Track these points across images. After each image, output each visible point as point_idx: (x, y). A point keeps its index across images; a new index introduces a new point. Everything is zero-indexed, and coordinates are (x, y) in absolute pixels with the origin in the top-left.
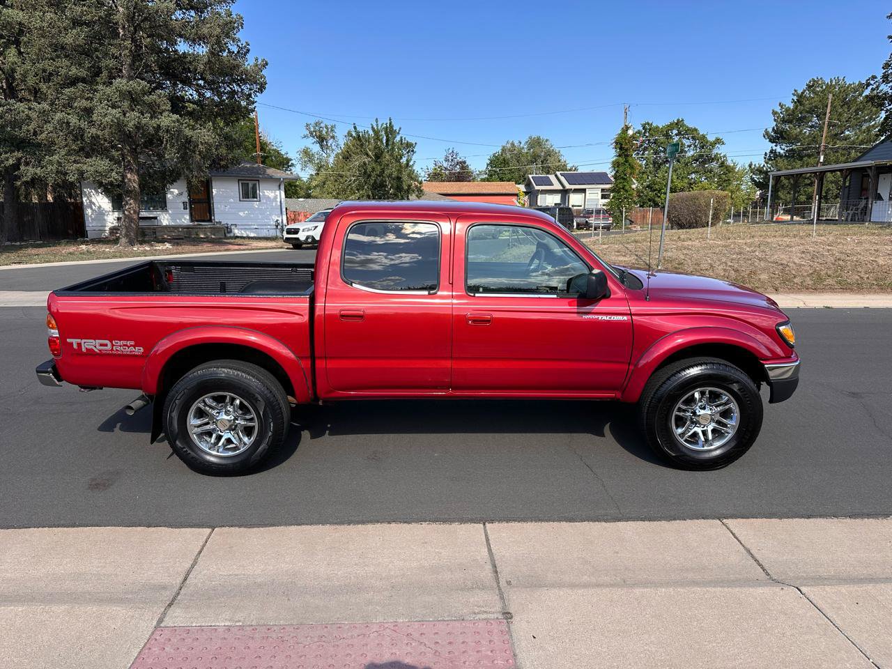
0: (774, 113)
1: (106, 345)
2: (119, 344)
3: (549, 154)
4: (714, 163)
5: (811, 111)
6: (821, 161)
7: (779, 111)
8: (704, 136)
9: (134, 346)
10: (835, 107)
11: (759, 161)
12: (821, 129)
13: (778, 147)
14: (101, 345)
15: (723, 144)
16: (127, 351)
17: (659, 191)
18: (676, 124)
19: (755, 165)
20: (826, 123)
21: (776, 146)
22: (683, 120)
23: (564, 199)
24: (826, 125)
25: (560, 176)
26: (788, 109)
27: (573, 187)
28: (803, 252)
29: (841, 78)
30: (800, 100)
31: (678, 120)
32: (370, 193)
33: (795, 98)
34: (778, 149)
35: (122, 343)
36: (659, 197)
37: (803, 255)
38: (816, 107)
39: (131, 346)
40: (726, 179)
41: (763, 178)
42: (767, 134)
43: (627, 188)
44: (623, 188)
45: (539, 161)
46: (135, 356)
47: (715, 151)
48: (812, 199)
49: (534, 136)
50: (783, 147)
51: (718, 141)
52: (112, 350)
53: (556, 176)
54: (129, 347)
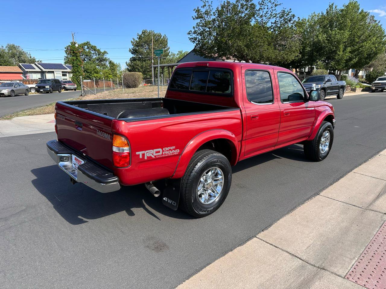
0: (132, 42)
1: (159, 152)
2: (166, 150)
3: (21, 53)
5: (146, 43)
6: (153, 62)
8: (99, 50)
9: (174, 149)
10: (154, 42)
11: (129, 61)
14: (157, 152)
15: (107, 54)
16: (170, 153)
17: (91, 73)
18: (87, 44)
20: (152, 47)
21: (134, 55)
22: (89, 42)
23: (42, 76)
25: (38, 65)
26: (136, 41)
27: (47, 70)
29: (153, 31)
30: (140, 38)
31: (87, 42)
33: (138, 37)
35: (167, 149)
36: (91, 75)
38: (147, 41)
39: (173, 149)
42: (130, 50)
43: (79, 71)
44: (77, 71)
45: (16, 57)
46: (175, 155)
47: (105, 57)
48: (152, 77)
49: (11, 44)
51: (105, 52)
52: (162, 154)
53: (35, 64)
54: (172, 150)
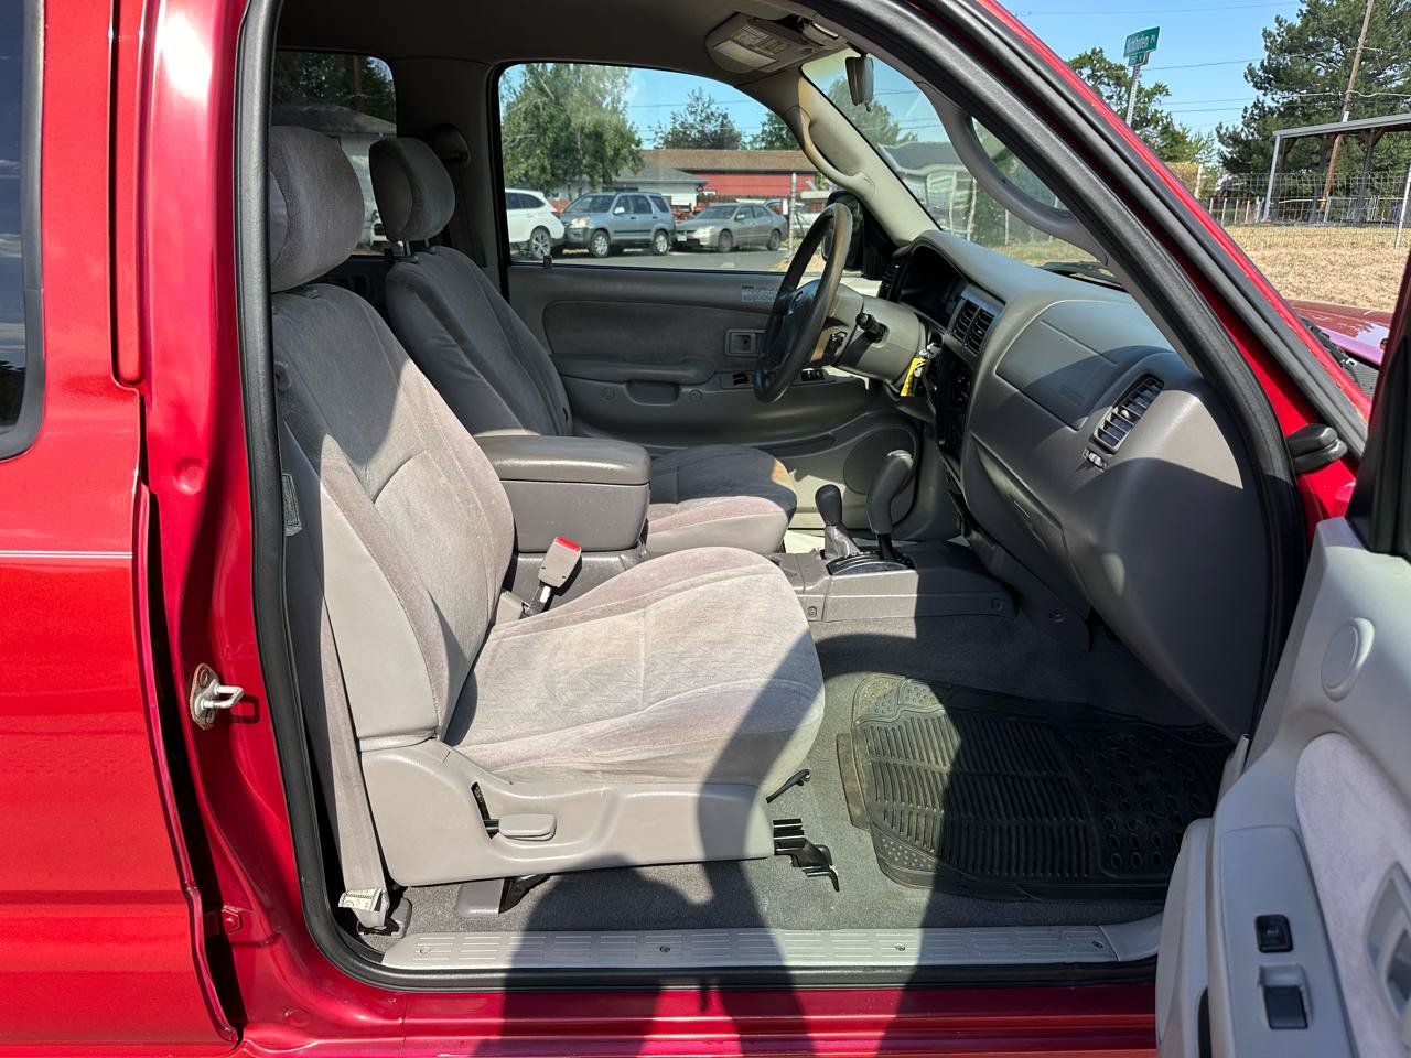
4: (1150, 129)
5: (1332, 32)
7: (1276, 32)
10: (1376, 23)
11: (1234, 122)
12: (1348, 64)
13: (1269, 96)
15: (1167, 94)
18: (1090, 57)
19: (1227, 129)
20: (1359, 51)
21: (1265, 95)
22: (1101, 51)
24: (1358, 56)
26: (1290, 28)
28: (1383, 277)
30: (1313, 11)
32: (546, 163)
33: (1305, 8)
34: (1269, 103)
37: (1384, 284)
38: (1341, 24)
40: (1171, 155)
41: (1239, 152)
42: (1250, 74)
47: (1153, 107)
50: (1276, 97)
51: (1159, 89)
